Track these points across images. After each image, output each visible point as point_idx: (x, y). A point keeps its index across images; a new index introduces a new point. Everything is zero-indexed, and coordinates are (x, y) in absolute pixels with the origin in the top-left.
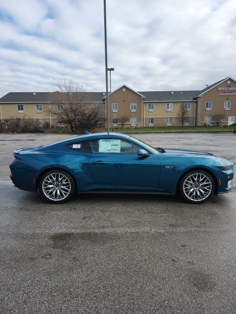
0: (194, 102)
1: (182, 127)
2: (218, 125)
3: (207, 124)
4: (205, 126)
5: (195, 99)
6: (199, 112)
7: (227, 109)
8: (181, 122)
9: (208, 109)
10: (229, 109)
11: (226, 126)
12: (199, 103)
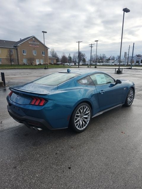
0: (15, 49)
1: (11, 65)
2: (32, 64)
3: (26, 63)
4: (24, 65)
5: (15, 47)
6: (19, 56)
7: (35, 55)
8: (10, 62)
9: (24, 54)
10: (36, 55)
11: (36, 65)
12: (19, 50)
